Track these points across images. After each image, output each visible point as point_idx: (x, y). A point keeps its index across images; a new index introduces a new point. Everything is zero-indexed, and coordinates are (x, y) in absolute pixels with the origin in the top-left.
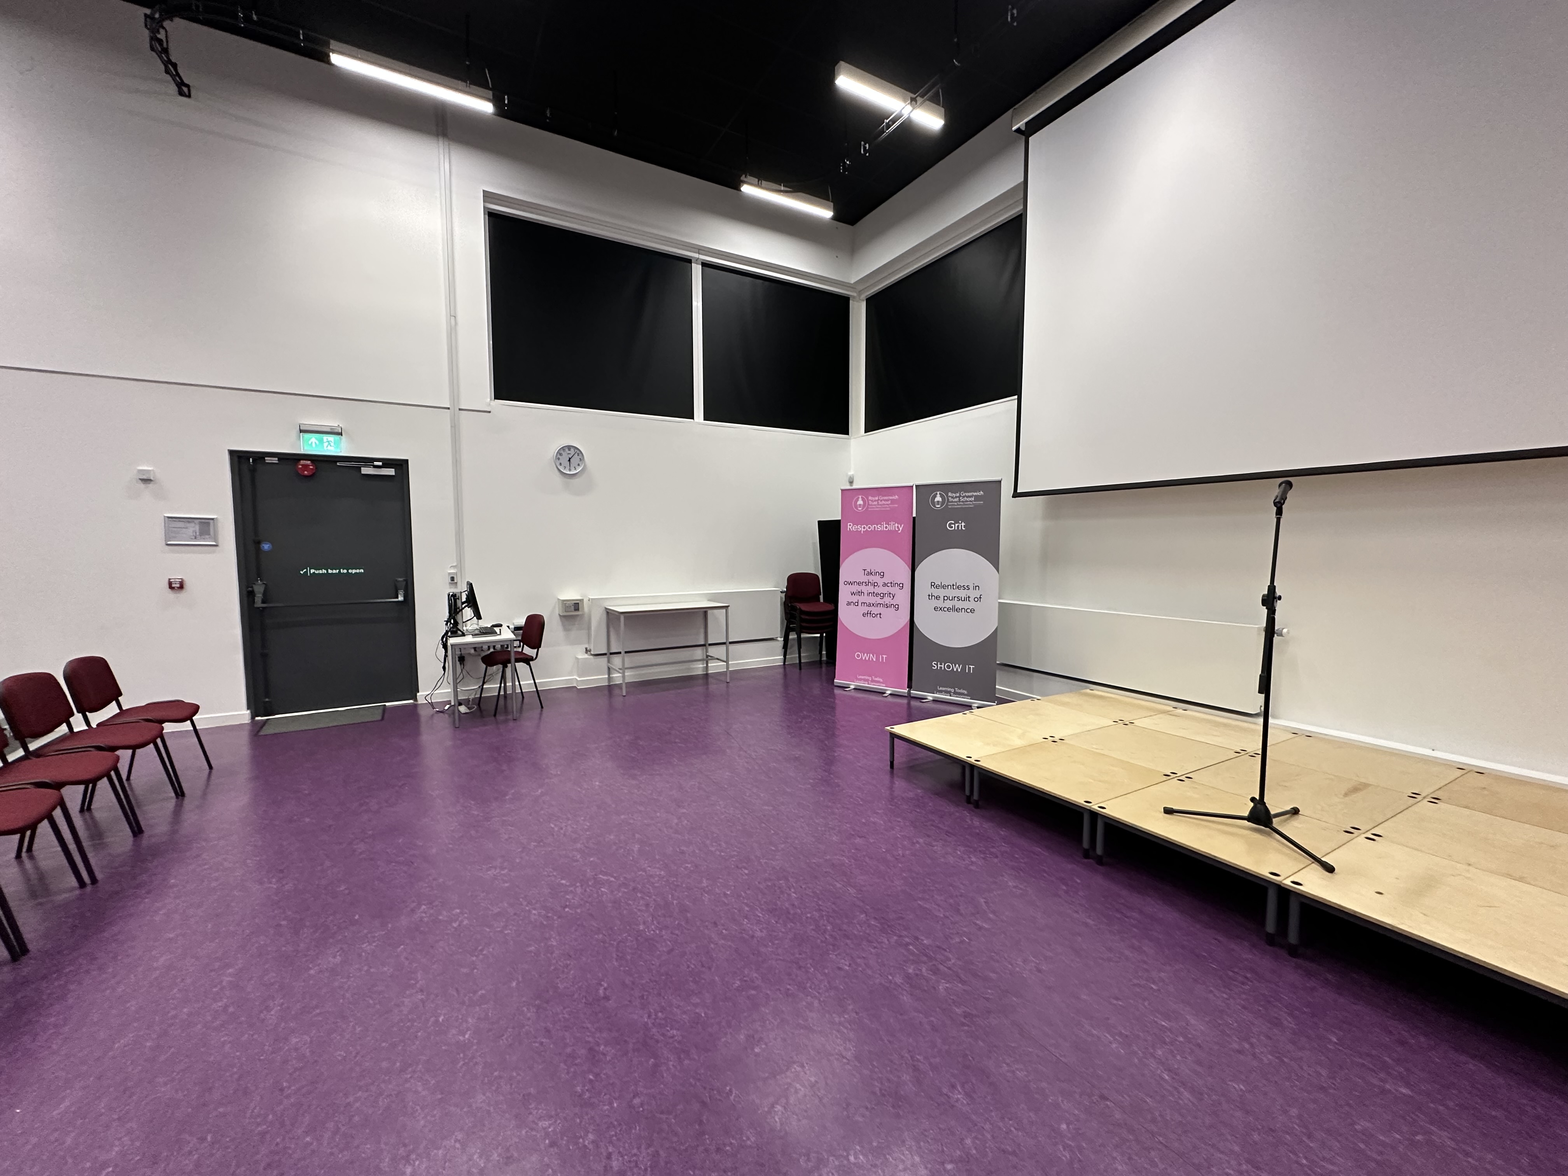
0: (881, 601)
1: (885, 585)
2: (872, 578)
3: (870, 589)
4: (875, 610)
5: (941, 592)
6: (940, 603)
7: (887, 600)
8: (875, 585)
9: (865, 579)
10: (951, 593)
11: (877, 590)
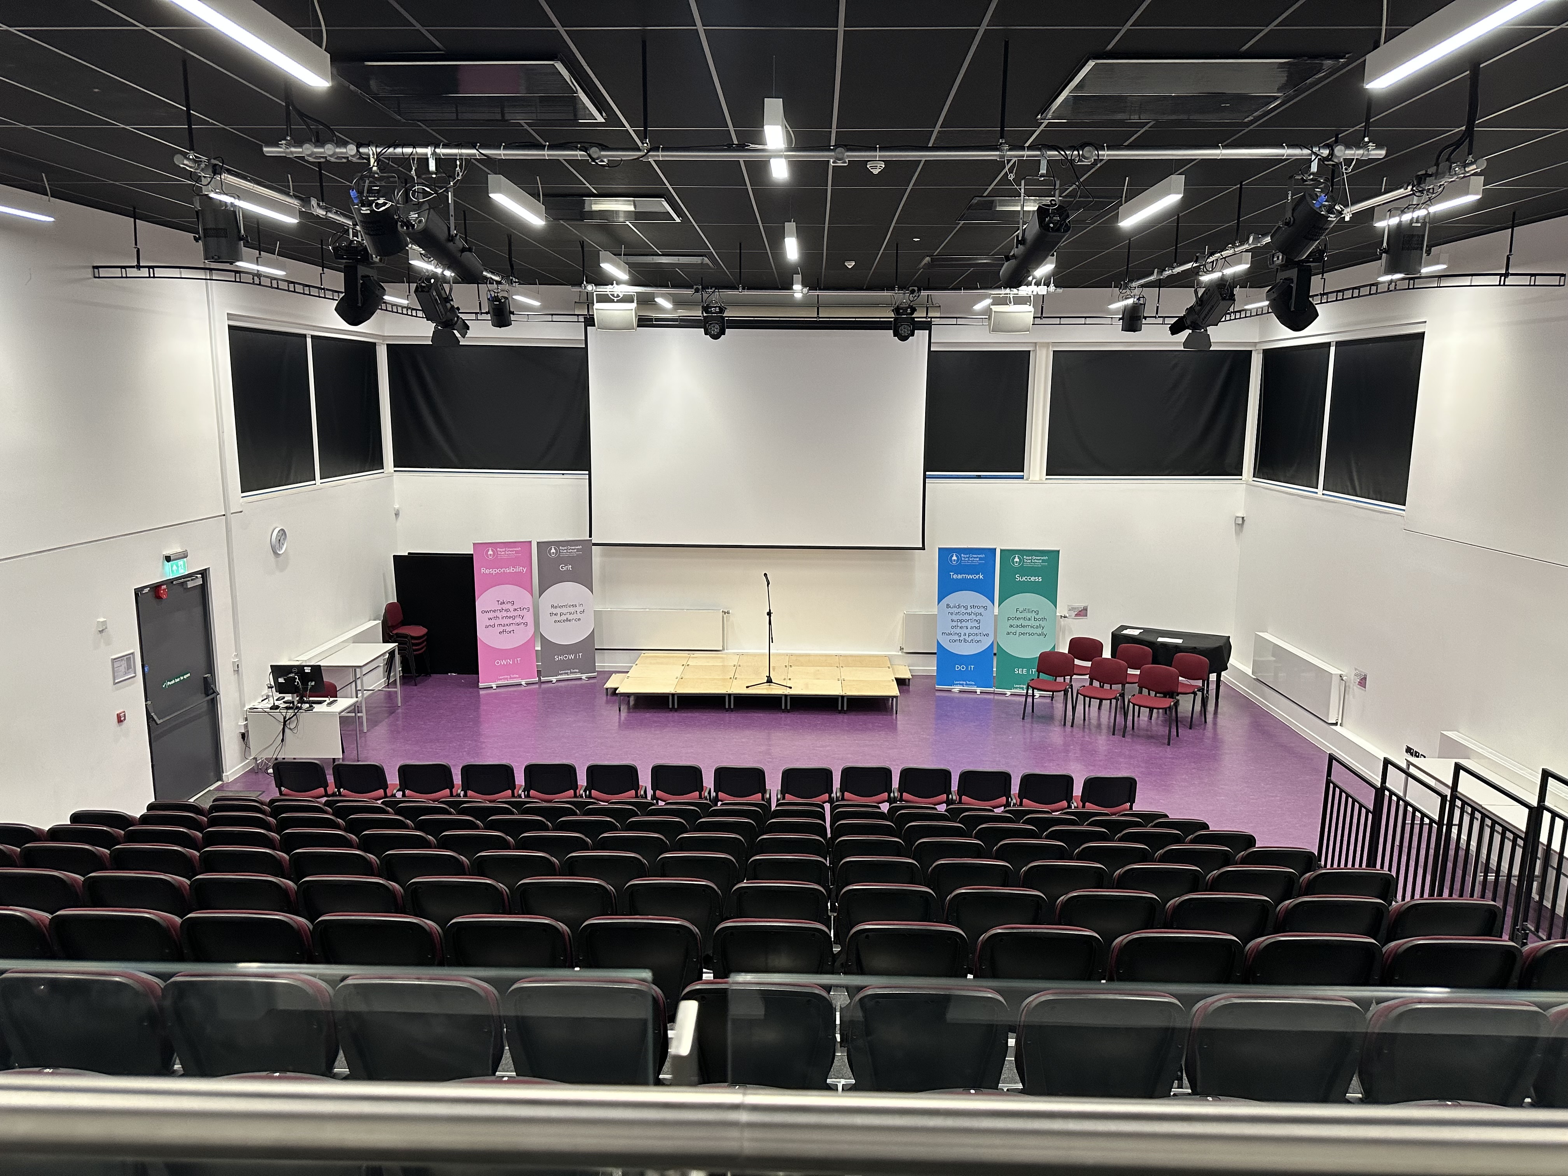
0: (514, 622)
1: (515, 610)
2: (505, 607)
3: (504, 614)
4: (508, 629)
5: (558, 611)
6: (558, 618)
7: (518, 620)
8: (507, 610)
9: (500, 607)
10: (564, 610)
11: (509, 614)
